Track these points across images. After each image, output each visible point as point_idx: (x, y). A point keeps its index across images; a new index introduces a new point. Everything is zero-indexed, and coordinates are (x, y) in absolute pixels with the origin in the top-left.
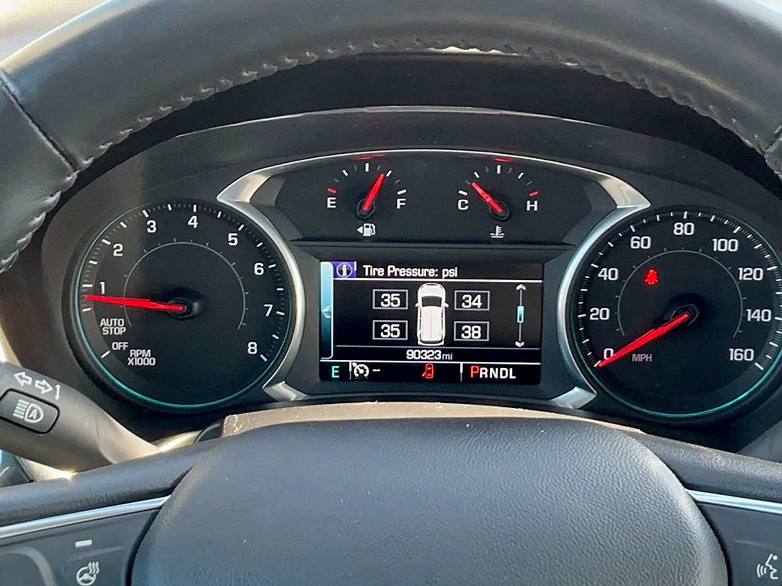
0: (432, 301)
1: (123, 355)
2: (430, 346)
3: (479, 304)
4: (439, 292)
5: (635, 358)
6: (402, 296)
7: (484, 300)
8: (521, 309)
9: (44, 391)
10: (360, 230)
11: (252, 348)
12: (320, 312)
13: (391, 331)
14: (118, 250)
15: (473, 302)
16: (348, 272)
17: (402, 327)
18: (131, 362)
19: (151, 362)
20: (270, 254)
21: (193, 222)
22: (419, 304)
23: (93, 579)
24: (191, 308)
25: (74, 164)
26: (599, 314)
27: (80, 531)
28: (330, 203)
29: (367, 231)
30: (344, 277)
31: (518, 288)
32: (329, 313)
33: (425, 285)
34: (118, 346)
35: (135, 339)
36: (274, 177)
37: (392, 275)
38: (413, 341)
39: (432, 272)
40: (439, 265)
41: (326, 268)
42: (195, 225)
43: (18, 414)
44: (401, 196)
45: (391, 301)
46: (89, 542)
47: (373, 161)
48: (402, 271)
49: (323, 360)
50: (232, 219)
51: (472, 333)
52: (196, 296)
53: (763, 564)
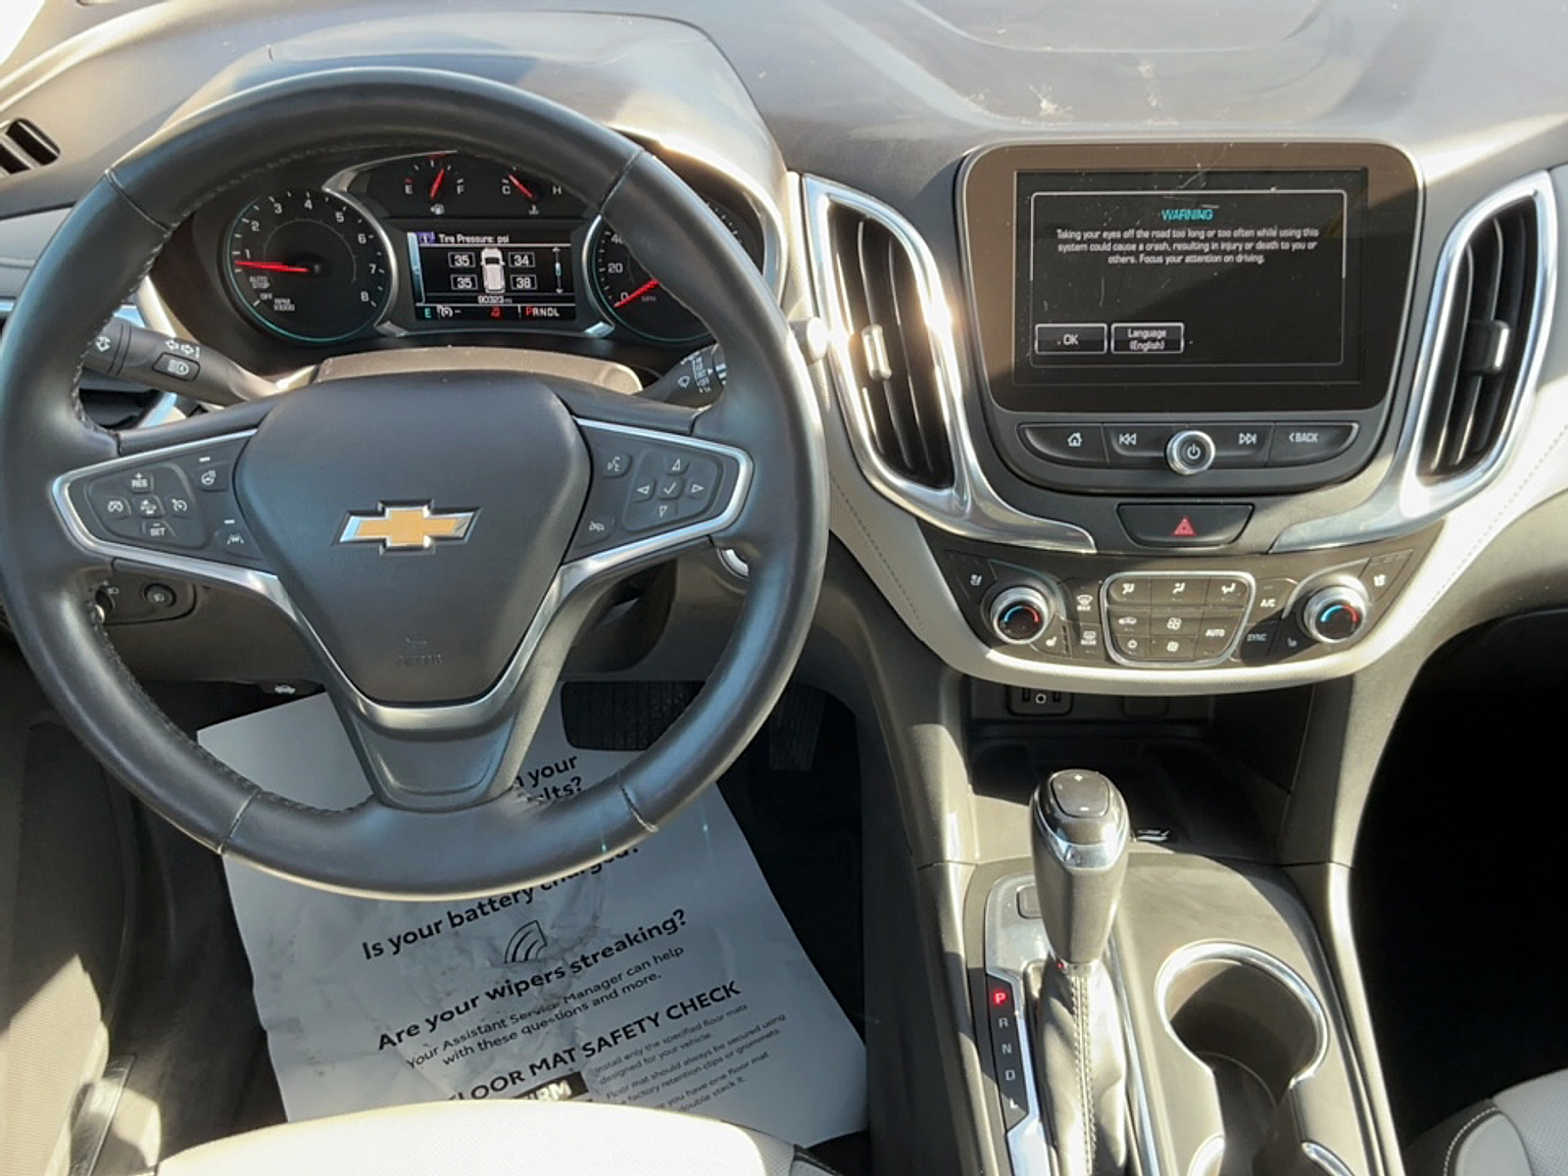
0: (491, 261)
1: (270, 303)
2: (494, 293)
3: (527, 262)
4: (498, 254)
5: (646, 299)
6: (470, 257)
7: (530, 257)
8: (558, 266)
9: (187, 352)
10: (432, 209)
11: (365, 296)
12: (411, 272)
13: (465, 283)
14: (255, 226)
15: (522, 261)
16: (428, 240)
17: (473, 280)
18: (276, 308)
19: (292, 308)
20: (368, 229)
21: (308, 204)
22: (483, 263)
23: (212, 480)
24: (312, 269)
25: (168, 228)
26: (615, 268)
27: (202, 451)
28: (408, 190)
29: (438, 210)
30: (426, 244)
31: (555, 250)
32: (417, 270)
33: (486, 250)
34: (265, 296)
35: (278, 291)
36: (361, 174)
37: (461, 242)
38: (482, 290)
39: (490, 239)
40: (495, 234)
41: (412, 237)
42: (310, 207)
43: (170, 369)
44: (461, 184)
45: (462, 261)
46: (208, 459)
47: (437, 159)
48: (468, 239)
49: (418, 304)
50: (337, 204)
51: (524, 283)
52: (317, 259)
53: (611, 462)
